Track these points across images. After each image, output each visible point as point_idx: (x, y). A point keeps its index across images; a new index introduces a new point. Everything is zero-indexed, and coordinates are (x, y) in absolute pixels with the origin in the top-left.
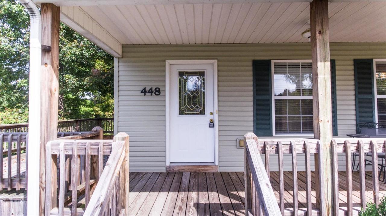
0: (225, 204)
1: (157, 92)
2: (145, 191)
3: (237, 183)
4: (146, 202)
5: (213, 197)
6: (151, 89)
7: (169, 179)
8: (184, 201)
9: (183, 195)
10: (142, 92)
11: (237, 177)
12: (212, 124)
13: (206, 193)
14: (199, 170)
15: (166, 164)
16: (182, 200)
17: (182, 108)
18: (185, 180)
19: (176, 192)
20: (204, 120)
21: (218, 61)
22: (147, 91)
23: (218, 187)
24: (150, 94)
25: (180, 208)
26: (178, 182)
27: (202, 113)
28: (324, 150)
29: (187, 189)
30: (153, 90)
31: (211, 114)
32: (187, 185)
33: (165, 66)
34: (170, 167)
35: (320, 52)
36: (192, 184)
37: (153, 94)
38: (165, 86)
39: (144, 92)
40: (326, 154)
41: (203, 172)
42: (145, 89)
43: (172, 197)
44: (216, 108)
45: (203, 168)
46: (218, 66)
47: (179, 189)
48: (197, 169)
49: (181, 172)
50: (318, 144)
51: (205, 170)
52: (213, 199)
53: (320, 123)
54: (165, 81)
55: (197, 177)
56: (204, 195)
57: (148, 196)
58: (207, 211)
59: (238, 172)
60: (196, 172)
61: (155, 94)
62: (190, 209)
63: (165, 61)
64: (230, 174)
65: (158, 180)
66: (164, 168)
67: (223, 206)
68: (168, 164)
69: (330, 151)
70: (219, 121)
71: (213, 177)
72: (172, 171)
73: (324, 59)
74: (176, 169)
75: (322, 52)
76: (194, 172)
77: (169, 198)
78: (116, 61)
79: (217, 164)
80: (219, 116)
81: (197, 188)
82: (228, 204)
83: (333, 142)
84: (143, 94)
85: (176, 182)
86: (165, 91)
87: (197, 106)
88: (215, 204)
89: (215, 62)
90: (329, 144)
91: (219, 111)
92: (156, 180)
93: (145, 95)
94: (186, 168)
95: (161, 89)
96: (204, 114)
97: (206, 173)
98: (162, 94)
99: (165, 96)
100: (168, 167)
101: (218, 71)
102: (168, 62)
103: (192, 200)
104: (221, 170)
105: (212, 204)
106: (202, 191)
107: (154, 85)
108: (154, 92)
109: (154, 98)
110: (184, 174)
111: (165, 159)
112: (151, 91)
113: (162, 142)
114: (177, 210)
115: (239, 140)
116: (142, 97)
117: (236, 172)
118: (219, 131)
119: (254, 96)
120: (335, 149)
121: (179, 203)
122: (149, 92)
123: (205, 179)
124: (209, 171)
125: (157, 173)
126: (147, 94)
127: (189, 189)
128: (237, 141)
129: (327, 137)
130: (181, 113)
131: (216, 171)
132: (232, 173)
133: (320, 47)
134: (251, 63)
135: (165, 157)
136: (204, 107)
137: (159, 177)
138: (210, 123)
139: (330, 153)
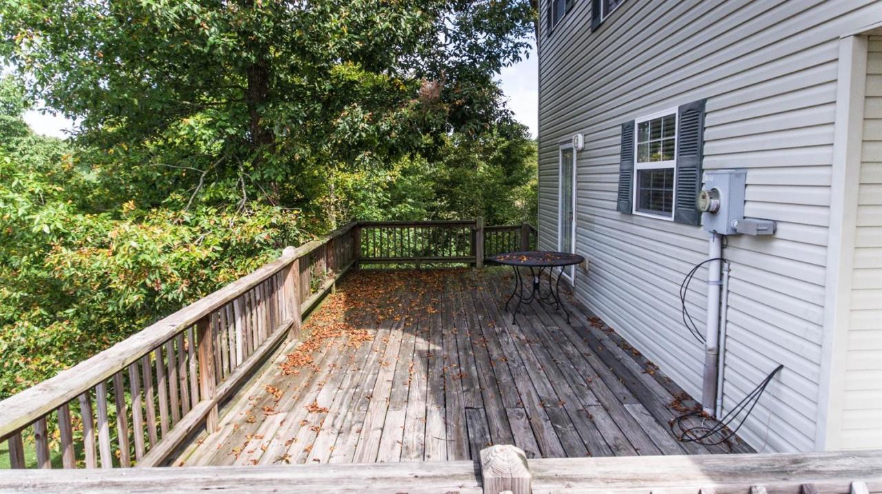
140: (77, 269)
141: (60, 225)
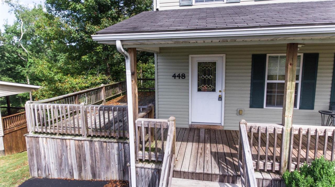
0: (227, 153)
1: (183, 76)
2: (179, 141)
3: (236, 139)
4: (181, 149)
5: (220, 148)
6: (179, 74)
7: (192, 134)
8: (203, 149)
9: (201, 145)
10: (173, 76)
11: (236, 134)
12: (220, 98)
13: (215, 145)
14: (211, 128)
15: (189, 123)
16: (201, 149)
17: (200, 87)
18: (202, 135)
19: (197, 142)
20: (215, 95)
21: (226, 55)
22: (177, 76)
23: (223, 141)
24: (178, 78)
25: (201, 154)
26: (198, 136)
27: (214, 90)
28: (286, 132)
29: (204, 142)
30: (181, 75)
31: (220, 91)
32: (203, 138)
33: (188, 59)
34: (191, 125)
35: (290, 76)
36: (206, 138)
37: (181, 78)
38: (188, 73)
39: (174, 76)
40: (287, 134)
41: (213, 129)
42: (175, 74)
43: (195, 147)
44: (224, 88)
45: (214, 127)
46: (226, 58)
47: (199, 141)
48: (209, 127)
49: (199, 129)
50: (283, 129)
51: (214, 128)
52: (220, 150)
53: (285, 117)
54: (188, 69)
55: (209, 132)
56: (215, 147)
57: (181, 145)
58: (216, 157)
59: (237, 131)
60: (208, 129)
61: (182, 78)
62: (207, 155)
63: (188, 56)
64: (232, 132)
65: (185, 134)
66: (187, 126)
67: (226, 154)
68: (190, 123)
69: (290, 133)
70: (225, 97)
71: (220, 133)
72: (193, 128)
73: (292, 80)
74: (195, 127)
75: (291, 76)
76: (207, 129)
77: (194, 147)
78: (155, 55)
79: (223, 124)
80: (225, 93)
81: (210, 141)
82: (229, 153)
83: (292, 129)
84: (174, 78)
85: (196, 136)
86: (188, 76)
87: (210, 86)
88: (221, 153)
89: (224, 56)
90: (290, 129)
91: (225, 90)
92: (183, 134)
93: (175, 78)
94: (202, 126)
95: (186, 75)
96: (215, 91)
97: (215, 130)
98: (186, 78)
99: (188, 79)
100: (190, 125)
101: (226, 62)
102: (190, 56)
103: (208, 149)
104: (226, 128)
105: (219, 152)
106: (213, 143)
107: (181, 72)
108: (181, 76)
109: (181, 80)
110: (201, 130)
111: (189, 120)
112: (179, 76)
113: (187, 109)
114: (199, 155)
115: (239, 110)
116: (173, 80)
117: (235, 131)
118: (225, 103)
119: (251, 80)
120: (292, 132)
121: (200, 151)
122: (177, 77)
123: (215, 135)
124: (218, 129)
125: (183, 129)
126: (176, 78)
127: (205, 142)
128: (237, 110)
129: (289, 125)
130: (199, 90)
131: (222, 129)
132: (233, 131)
133: (290, 73)
134: (251, 56)
135: (188, 118)
136: (215, 87)
137: (185, 132)
138: (219, 97)
139: (290, 134)
140: (61, 87)
141: (59, 78)
